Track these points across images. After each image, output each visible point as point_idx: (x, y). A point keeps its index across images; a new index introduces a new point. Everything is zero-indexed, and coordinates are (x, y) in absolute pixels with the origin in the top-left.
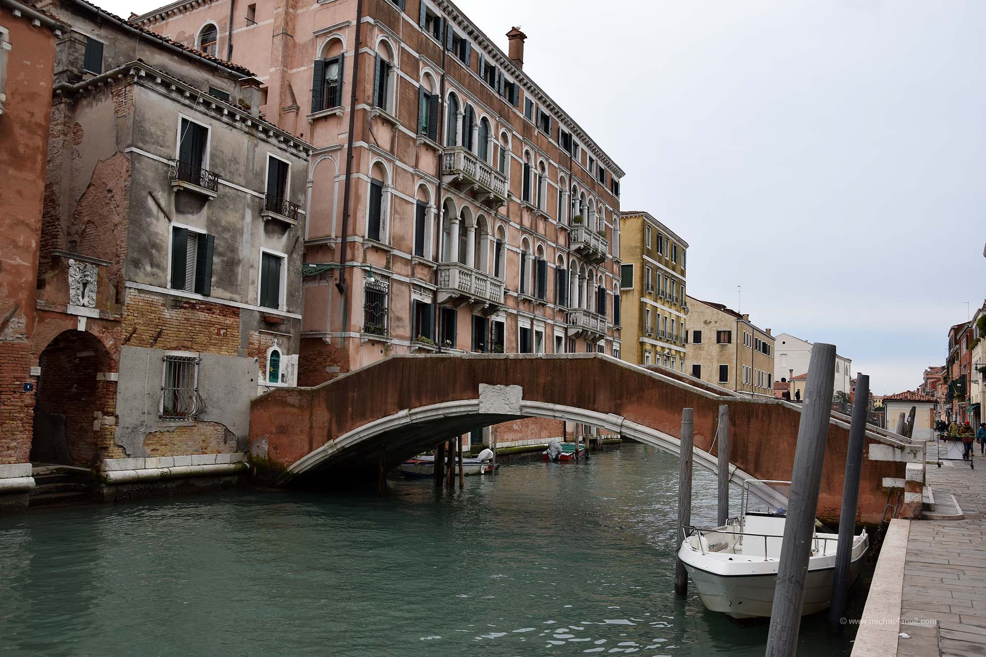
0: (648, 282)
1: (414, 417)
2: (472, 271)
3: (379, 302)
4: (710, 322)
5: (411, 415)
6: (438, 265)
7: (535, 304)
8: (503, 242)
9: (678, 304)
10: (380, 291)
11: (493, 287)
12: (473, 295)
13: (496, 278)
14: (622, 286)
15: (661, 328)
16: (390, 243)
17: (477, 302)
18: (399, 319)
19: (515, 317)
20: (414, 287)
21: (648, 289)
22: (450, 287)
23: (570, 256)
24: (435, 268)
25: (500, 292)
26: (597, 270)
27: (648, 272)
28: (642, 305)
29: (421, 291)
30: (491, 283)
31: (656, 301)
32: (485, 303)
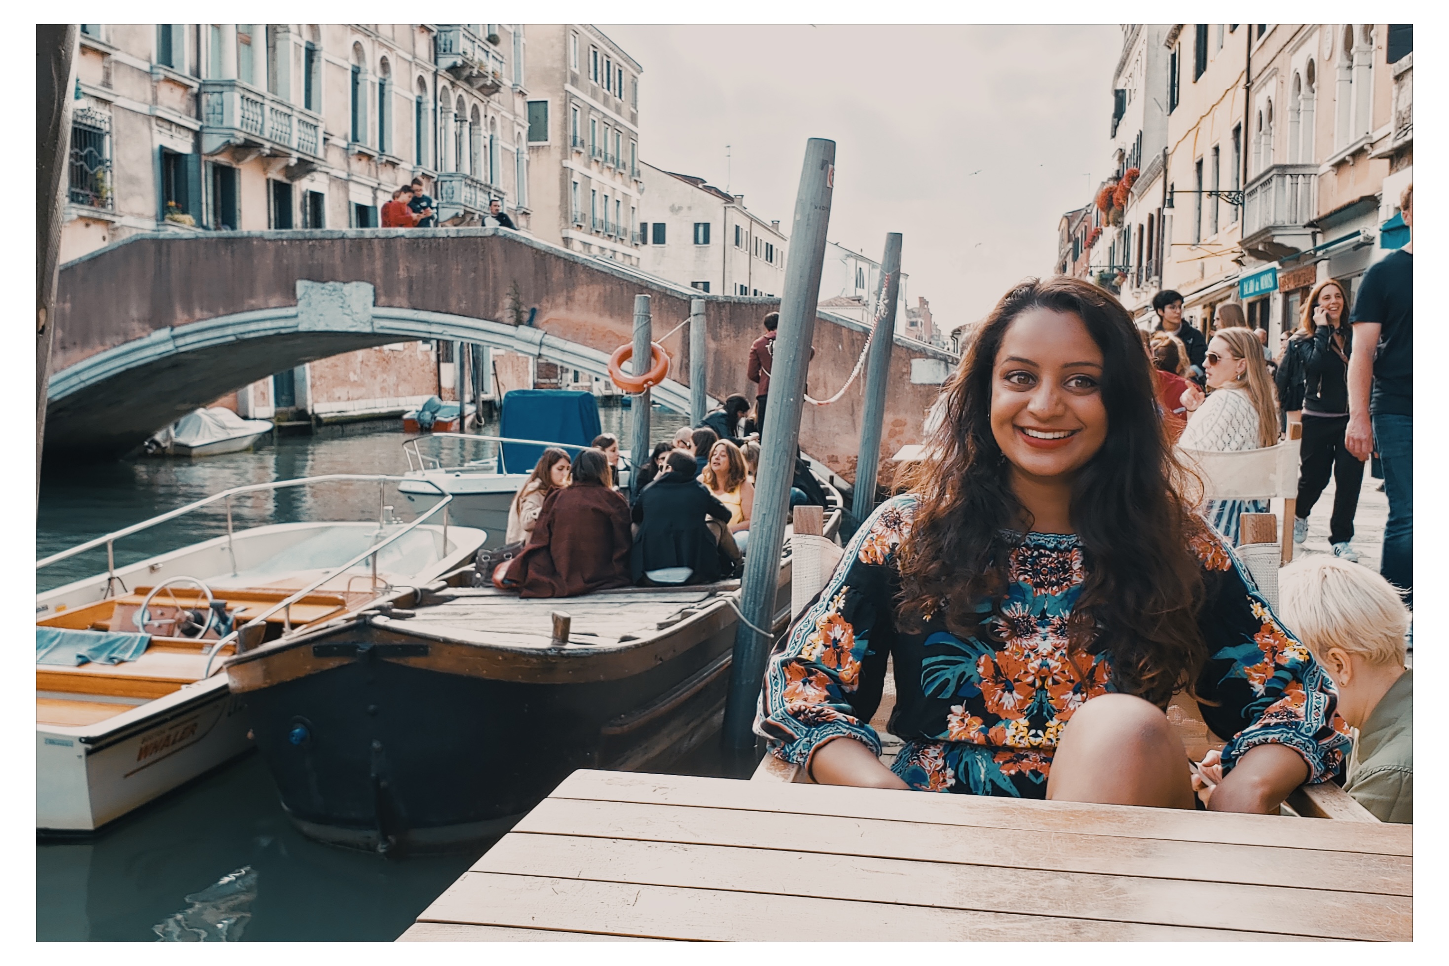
0: (575, 132)
1: (180, 342)
2: (263, 97)
3: (95, 147)
4: (680, 208)
5: (174, 338)
6: (200, 84)
7: (379, 162)
8: (317, 47)
9: (627, 172)
10: (94, 127)
11: (303, 128)
12: (268, 140)
13: (307, 111)
14: (530, 138)
15: (599, 215)
16: (108, 40)
17: (275, 155)
18: (132, 180)
19: (344, 183)
20: (160, 122)
21: (575, 144)
22: (225, 124)
23: (439, 78)
24: (195, 90)
25: (316, 136)
26: (486, 106)
27: (575, 116)
28: (565, 172)
29: (170, 130)
30: (299, 121)
31: (588, 166)
32: (289, 155)
